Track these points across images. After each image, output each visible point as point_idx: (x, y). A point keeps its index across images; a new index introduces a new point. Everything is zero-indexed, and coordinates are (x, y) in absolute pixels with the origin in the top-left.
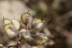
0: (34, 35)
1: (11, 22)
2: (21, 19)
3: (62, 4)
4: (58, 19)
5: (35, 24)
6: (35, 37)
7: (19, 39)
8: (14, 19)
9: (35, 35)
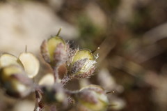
0: (74, 92)
1: (16, 59)
2: (42, 52)
3: (141, 10)
4: (132, 45)
5: (76, 63)
6: (77, 96)
7: (39, 101)
8: (26, 52)
9: (77, 92)
